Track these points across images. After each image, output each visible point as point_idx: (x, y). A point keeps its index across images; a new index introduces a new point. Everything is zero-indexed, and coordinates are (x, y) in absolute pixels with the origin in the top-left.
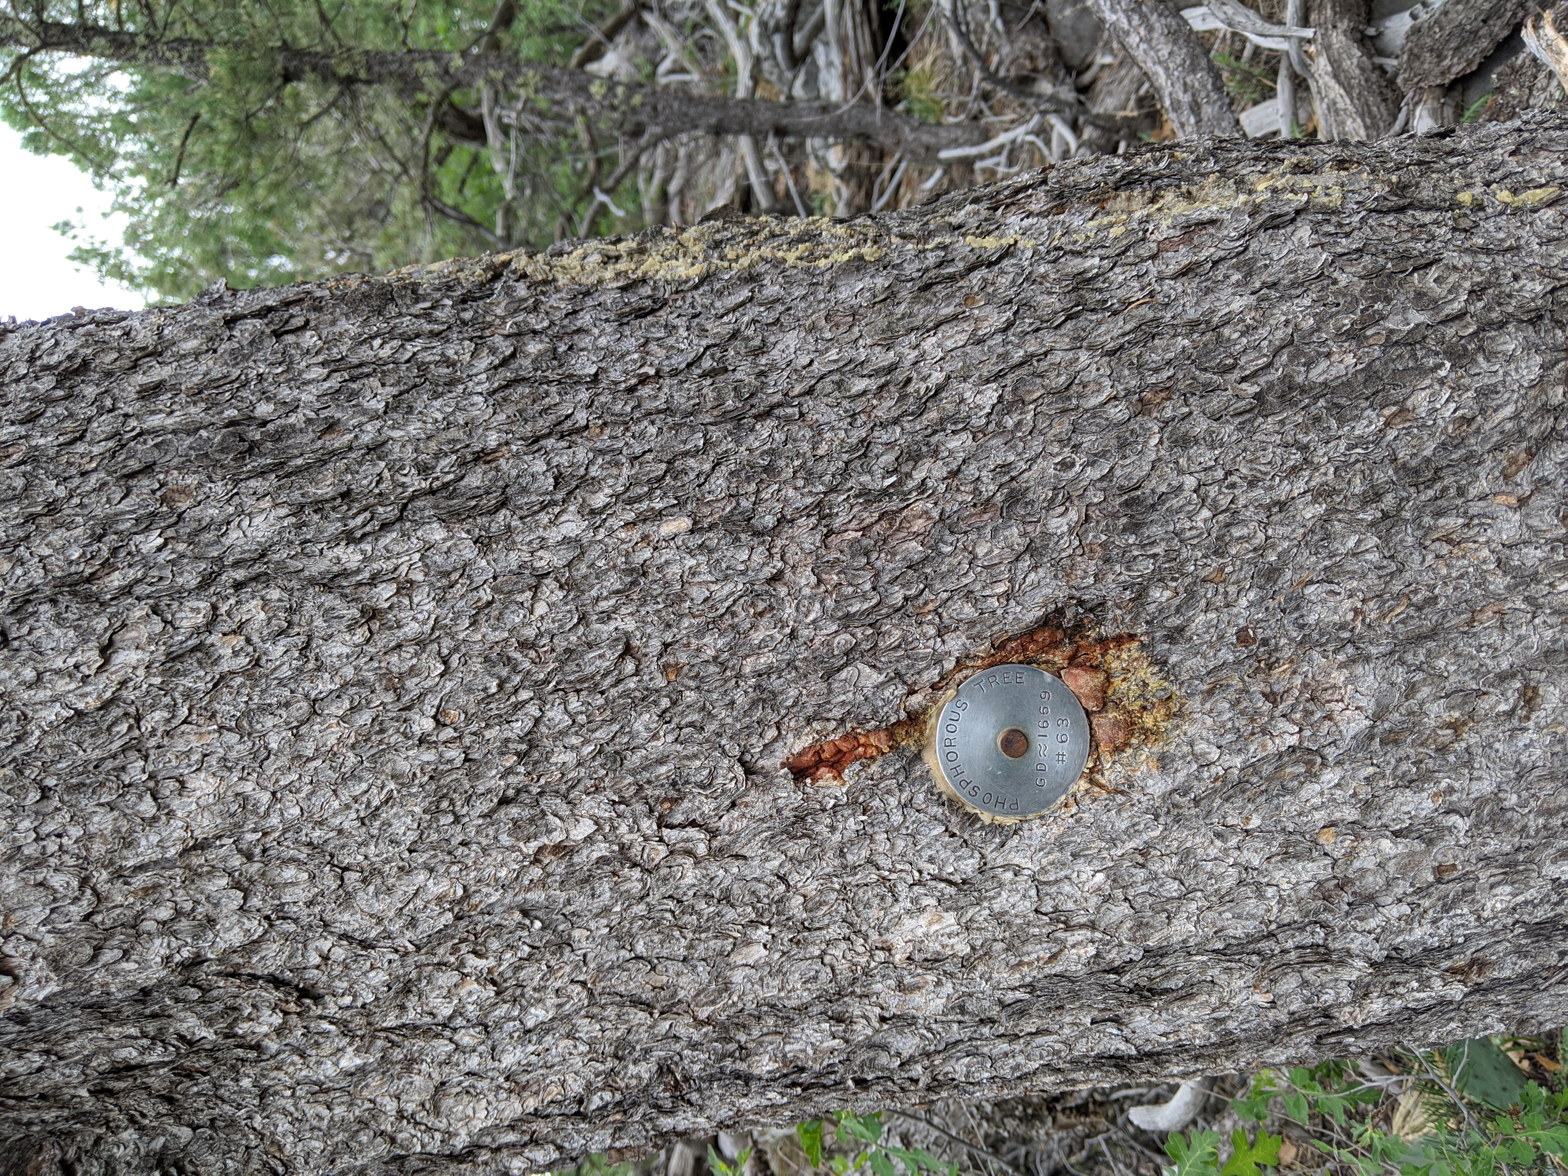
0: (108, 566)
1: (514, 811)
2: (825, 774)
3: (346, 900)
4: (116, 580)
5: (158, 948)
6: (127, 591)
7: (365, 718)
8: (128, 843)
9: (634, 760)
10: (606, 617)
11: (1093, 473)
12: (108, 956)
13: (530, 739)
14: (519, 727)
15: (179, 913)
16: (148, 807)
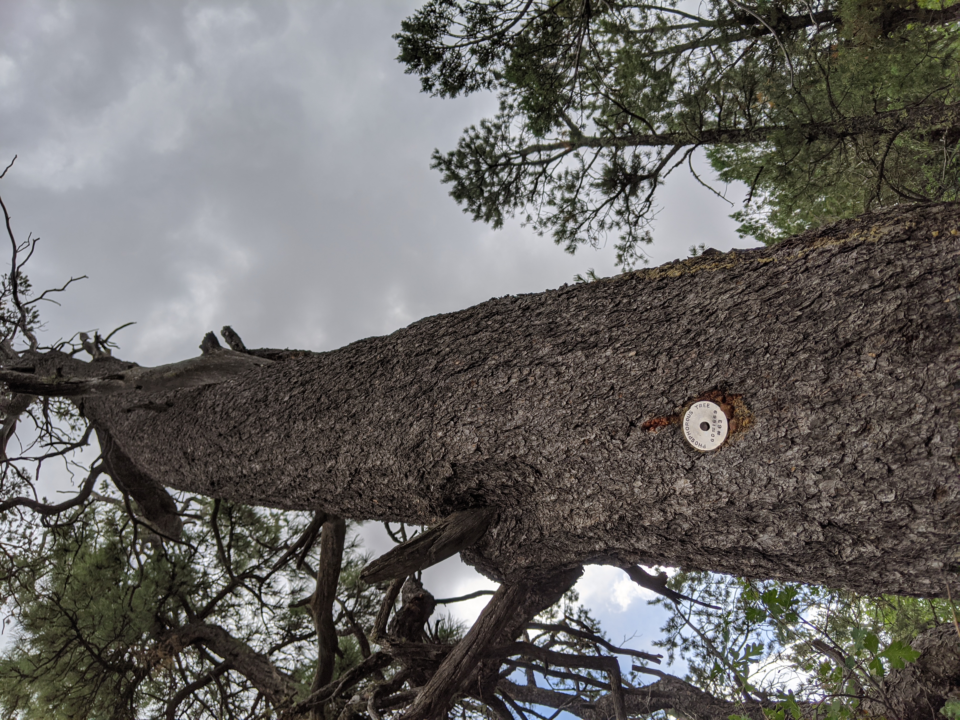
0: (515, 358)
1: (580, 429)
2: (652, 429)
3: (544, 447)
4: (515, 362)
5: (508, 452)
6: (515, 365)
7: (553, 400)
8: (505, 425)
9: (607, 419)
10: (610, 378)
11: (740, 341)
12: (499, 451)
13: (586, 410)
14: (584, 406)
15: (513, 444)
16: (510, 417)
